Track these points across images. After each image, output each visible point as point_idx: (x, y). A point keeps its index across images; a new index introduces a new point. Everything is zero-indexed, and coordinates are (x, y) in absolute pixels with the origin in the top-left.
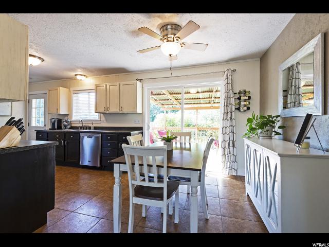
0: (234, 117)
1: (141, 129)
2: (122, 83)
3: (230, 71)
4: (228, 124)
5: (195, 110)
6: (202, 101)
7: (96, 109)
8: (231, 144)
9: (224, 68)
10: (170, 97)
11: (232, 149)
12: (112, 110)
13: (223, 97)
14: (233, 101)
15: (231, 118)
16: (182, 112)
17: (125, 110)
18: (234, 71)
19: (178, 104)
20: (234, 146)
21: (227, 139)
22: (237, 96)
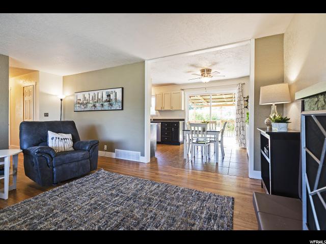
0: (243, 112)
1: (183, 120)
2: (172, 92)
3: (241, 84)
4: (239, 116)
5: (220, 107)
6: (225, 100)
7: (156, 108)
8: (241, 129)
9: (237, 82)
10: (200, 98)
11: (242, 131)
12: (166, 108)
13: (237, 100)
14: (242, 102)
15: (242, 113)
16: (210, 108)
17: (174, 108)
18: (244, 84)
19: (206, 102)
20: (243, 130)
21: (239, 125)
22: (246, 99)
